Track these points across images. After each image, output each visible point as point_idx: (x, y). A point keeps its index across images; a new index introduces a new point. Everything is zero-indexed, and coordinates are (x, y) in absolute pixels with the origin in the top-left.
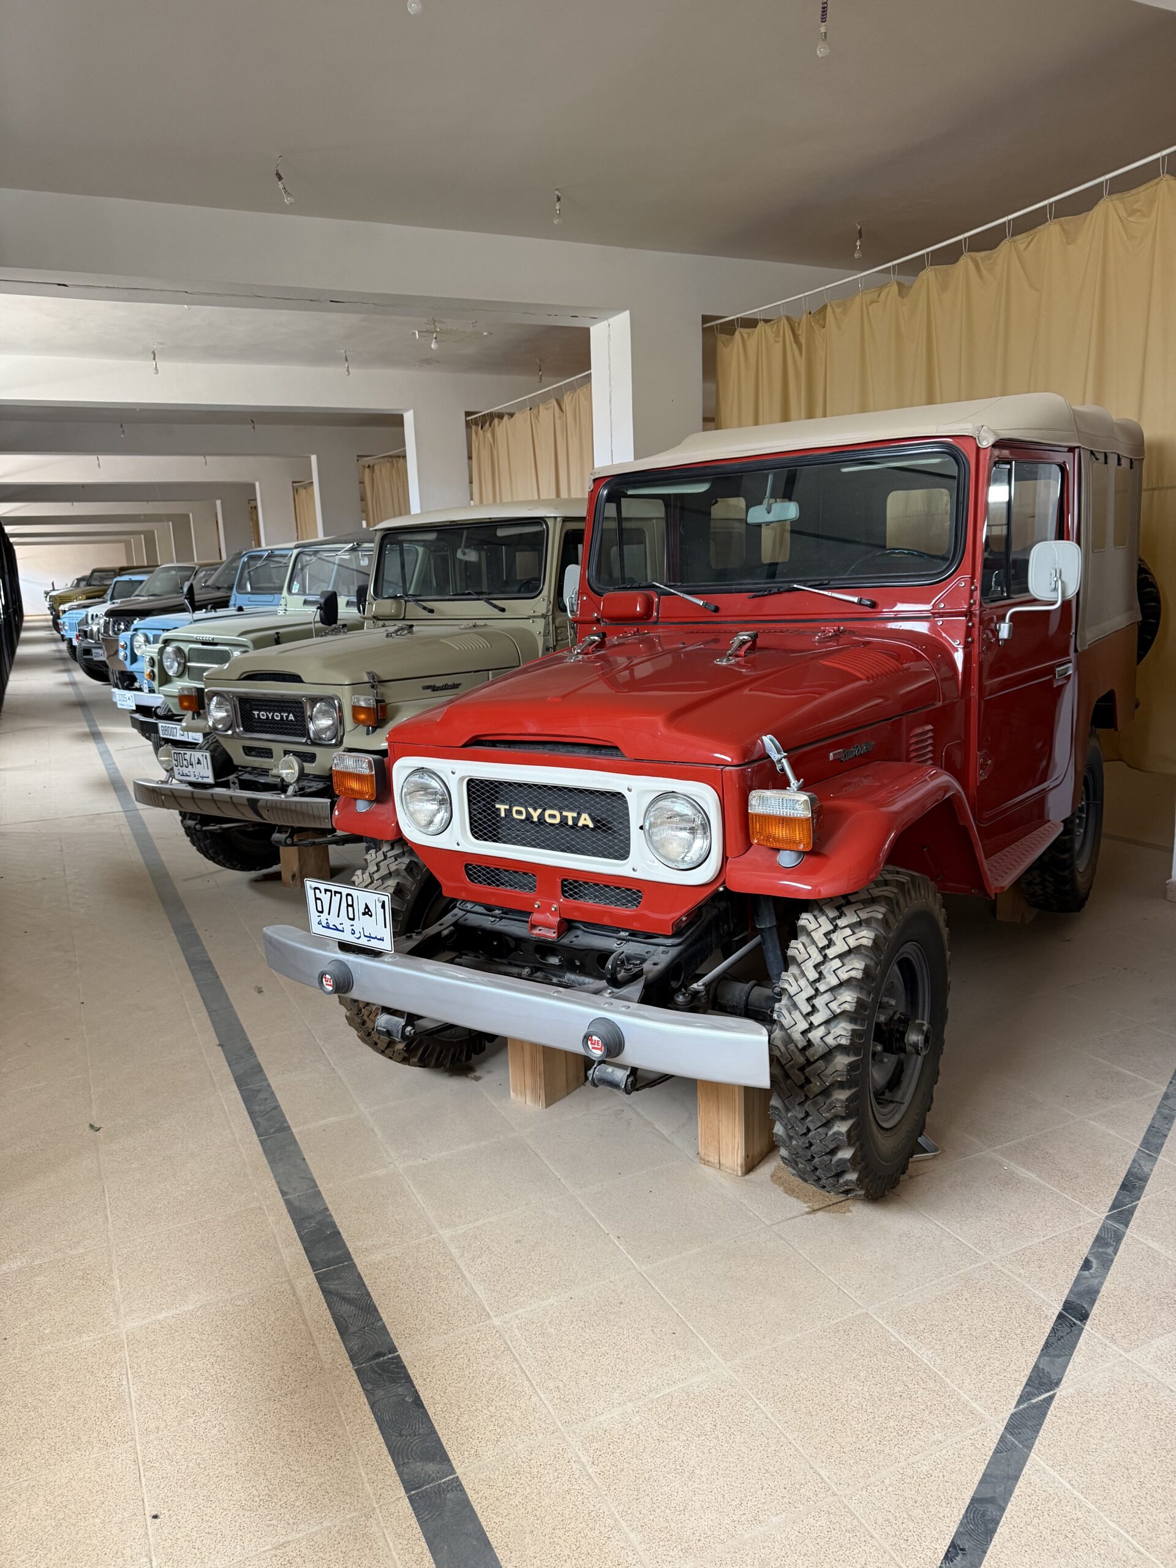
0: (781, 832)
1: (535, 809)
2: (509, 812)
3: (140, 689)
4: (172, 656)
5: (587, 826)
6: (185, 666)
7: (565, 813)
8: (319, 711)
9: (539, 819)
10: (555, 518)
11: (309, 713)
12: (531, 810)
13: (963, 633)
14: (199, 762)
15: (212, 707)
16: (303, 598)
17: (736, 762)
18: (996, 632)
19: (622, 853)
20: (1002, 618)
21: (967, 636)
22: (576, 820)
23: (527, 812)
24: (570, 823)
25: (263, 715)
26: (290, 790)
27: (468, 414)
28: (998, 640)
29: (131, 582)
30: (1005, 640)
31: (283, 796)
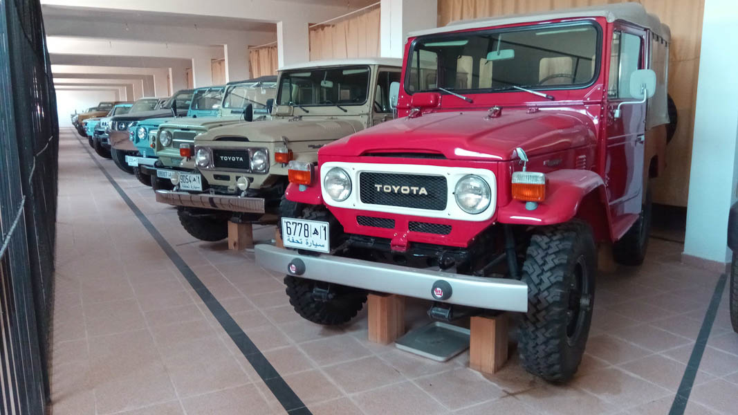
0: (528, 193)
1: (396, 187)
2: (382, 188)
3: (142, 156)
4: (165, 136)
5: (424, 194)
6: (171, 140)
7: (412, 188)
8: (258, 156)
9: (398, 191)
10: (375, 65)
11: (251, 156)
12: (394, 187)
13: (599, 113)
14: (194, 180)
15: (199, 154)
16: (230, 110)
17: (504, 159)
18: (613, 114)
19: (442, 206)
20: (616, 107)
21: (601, 114)
22: (418, 191)
23: (392, 188)
24: (415, 193)
25: (226, 158)
26: (243, 194)
27: (310, 25)
28: (614, 118)
29: (124, 107)
30: (617, 118)
31: (239, 197)
